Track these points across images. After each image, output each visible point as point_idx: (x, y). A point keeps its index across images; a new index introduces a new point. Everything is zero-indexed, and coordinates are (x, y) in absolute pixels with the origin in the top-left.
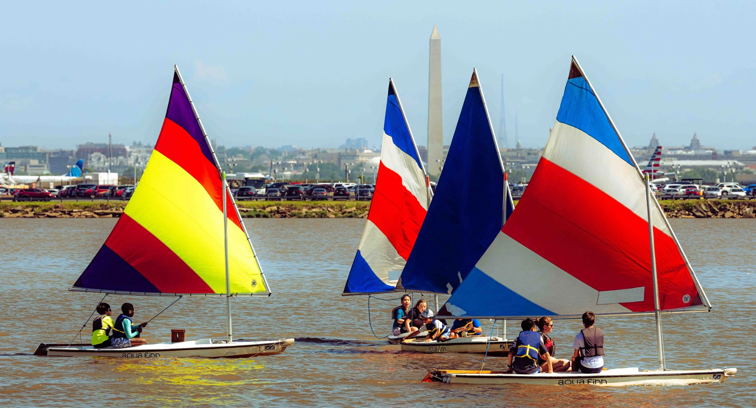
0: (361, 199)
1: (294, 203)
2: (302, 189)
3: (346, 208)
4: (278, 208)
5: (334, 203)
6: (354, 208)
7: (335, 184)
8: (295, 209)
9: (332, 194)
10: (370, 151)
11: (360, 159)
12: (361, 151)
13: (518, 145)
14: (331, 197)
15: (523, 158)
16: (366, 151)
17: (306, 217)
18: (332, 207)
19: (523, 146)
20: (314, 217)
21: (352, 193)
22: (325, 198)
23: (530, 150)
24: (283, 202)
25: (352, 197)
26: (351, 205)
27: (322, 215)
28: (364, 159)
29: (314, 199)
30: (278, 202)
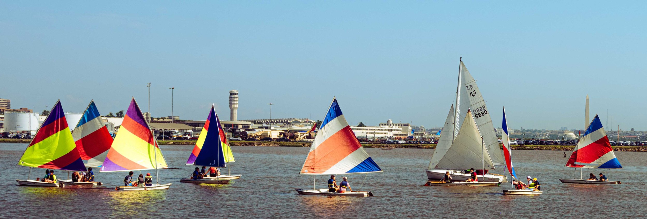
0: (561, 145)
1: (542, 146)
2: (544, 142)
3: (557, 147)
4: (537, 147)
5: (553, 146)
6: (559, 148)
7: (554, 140)
8: (542, 148)
9: (553, 143)
10: (568, 131)
11: (565, 133)
12: (565, 131)
13: (611, 130)
14: (553, 144)
15: (613, 134)
16: (567, 131)
17: (545, 150)
18: (553, 147)
19: (613, 130)
20: (547, 150)
21: (559, 143)
22: (551, 145)
23: (615, 131)
24: (538, 145)
25: (559, 144)
26: (558, 147)
27: (550, 150)
28: (566, 133)
29: (548, 145)
30: (537, 146)
